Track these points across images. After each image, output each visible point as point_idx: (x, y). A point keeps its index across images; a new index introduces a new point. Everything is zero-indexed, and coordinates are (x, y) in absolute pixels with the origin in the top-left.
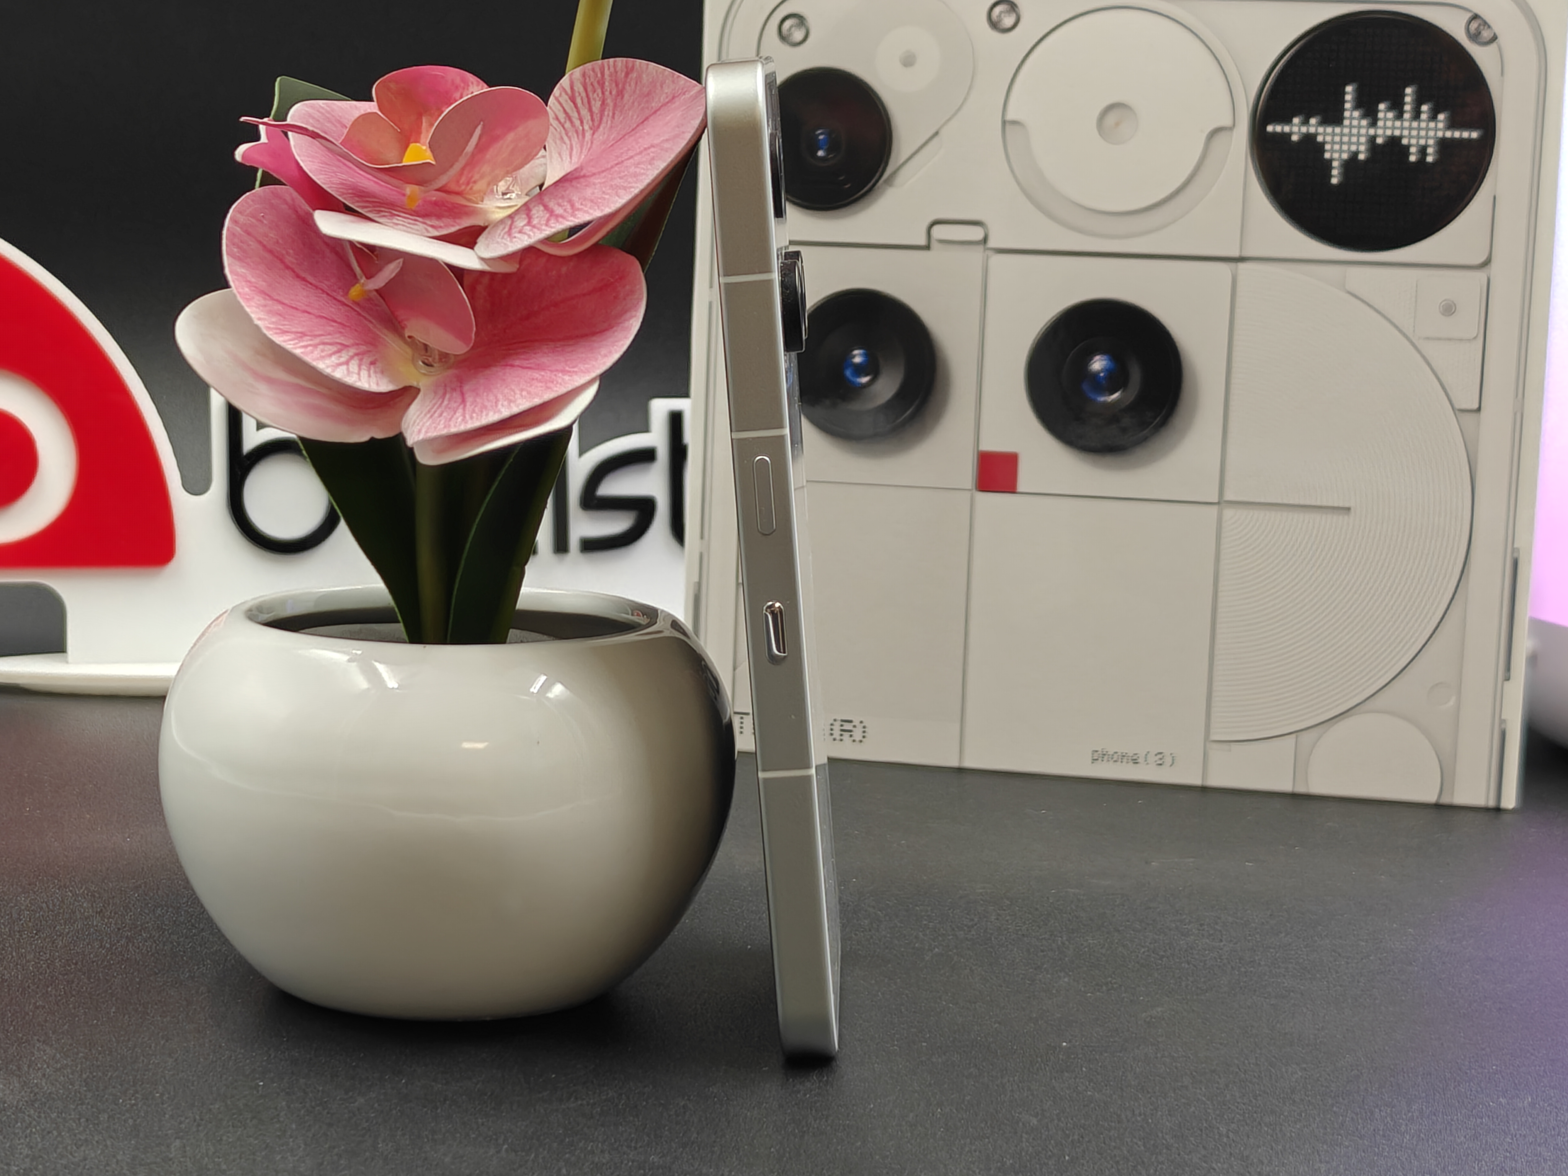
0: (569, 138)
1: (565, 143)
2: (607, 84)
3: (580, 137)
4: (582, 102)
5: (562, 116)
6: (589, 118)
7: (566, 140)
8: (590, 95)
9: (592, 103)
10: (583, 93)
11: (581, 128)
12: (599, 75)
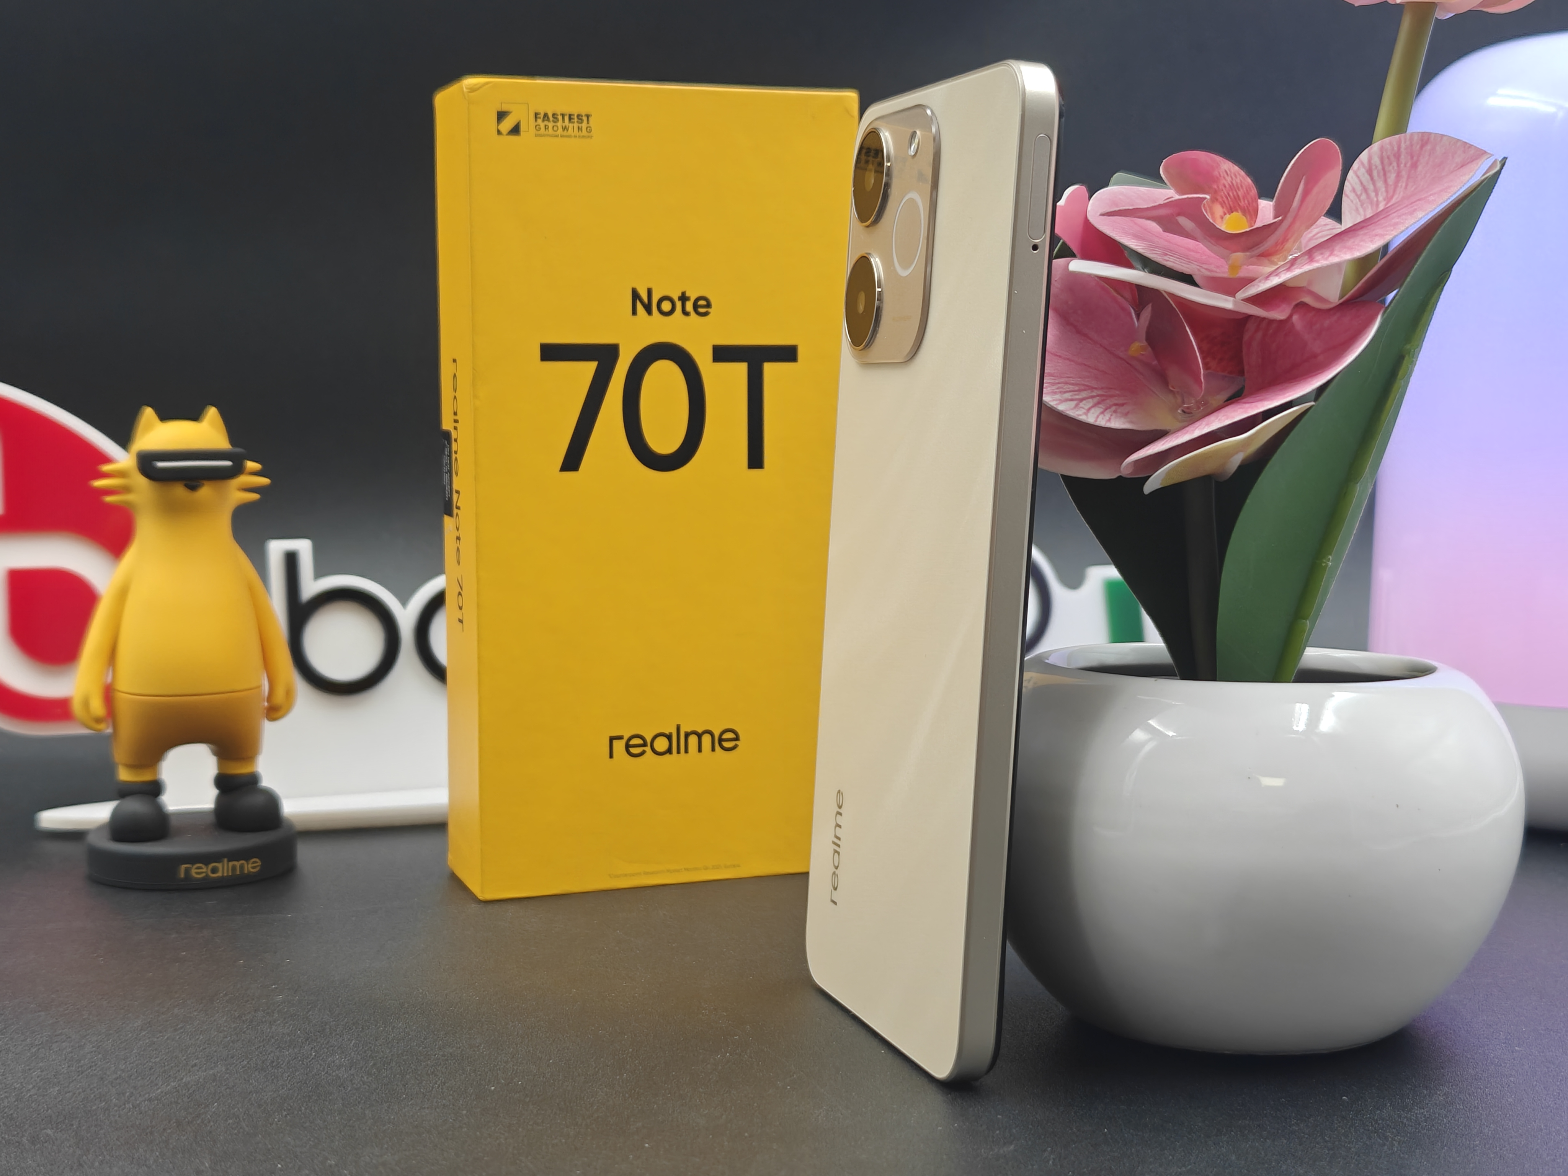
1: (1359, 214)
2: (1402, 157)
4: (1378, 175)
5: (1359, 188)
6: (1384, 189)
7: (1361, 210)
8: (1387, 168)
9: (1388, 175)
10: (1380, 167)
11: (1375, 199)
12: (1396, 149)
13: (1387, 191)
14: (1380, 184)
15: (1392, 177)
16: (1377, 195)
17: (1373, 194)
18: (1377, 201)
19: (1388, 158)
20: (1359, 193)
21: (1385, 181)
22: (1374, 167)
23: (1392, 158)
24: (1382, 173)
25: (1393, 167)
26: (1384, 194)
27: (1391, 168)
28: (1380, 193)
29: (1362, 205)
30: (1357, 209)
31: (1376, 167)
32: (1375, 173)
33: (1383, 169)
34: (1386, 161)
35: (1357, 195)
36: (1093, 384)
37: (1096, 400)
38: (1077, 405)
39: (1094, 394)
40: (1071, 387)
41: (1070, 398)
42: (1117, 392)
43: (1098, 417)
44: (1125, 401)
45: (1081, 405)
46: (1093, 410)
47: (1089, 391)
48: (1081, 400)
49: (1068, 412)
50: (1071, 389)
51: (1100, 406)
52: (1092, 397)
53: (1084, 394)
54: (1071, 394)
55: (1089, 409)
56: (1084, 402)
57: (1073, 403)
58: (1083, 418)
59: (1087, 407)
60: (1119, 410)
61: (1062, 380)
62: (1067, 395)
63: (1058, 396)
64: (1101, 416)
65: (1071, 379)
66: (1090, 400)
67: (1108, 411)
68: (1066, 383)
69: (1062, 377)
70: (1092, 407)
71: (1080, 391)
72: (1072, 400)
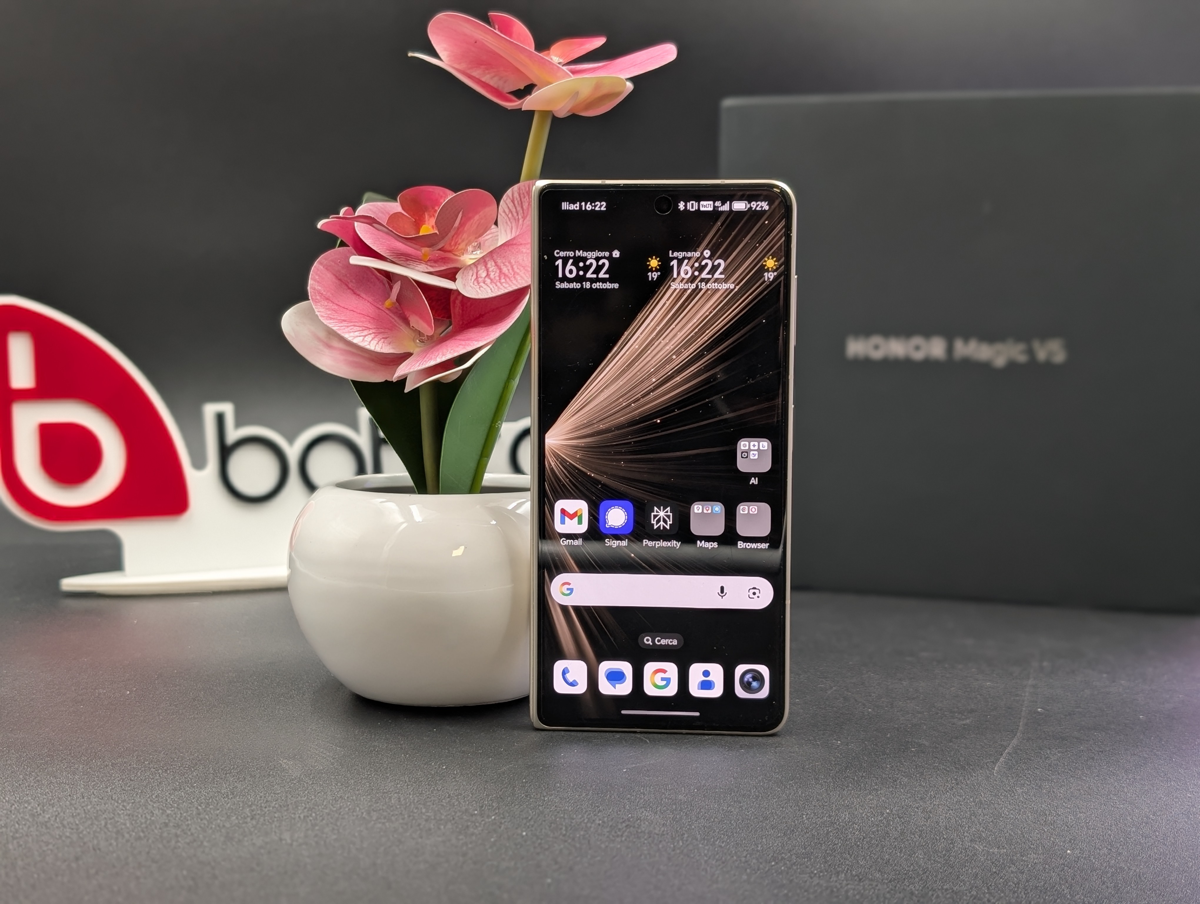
0: (511, 223)
1: (508, 225)
3: (517, 222)
4: (518, 204)
5: (507, 211)
6: (522, 212)
7: (509, 223)
8: (523, 200)
9: (524, 204)
10: (519, 199)
11: (517, 217)
12: (527, 189)
13: (523, 213)
14: (519, 208)
15: (525, 206)
16: (518, 214)
17: (515, 214)
18: (518, 218)
19: (523, 194)
20: (507, 213)
21: (522, 207)
22: (515, 199)
23: (526, 194)
24: (520, 203)
25: (527, 199)
26: (522, 214)
27: (525, 199)
28: (519, 214)
29: (510, 220)
30: (507, 223)
31: (517, 199)
32: (516, 202)
33: (521, 199)
34: (522, 196)
35: (506, 214)
36: (369, 325)
37: (373, 335)
38: (363, 339)
39: (371, 332)
40: (358, 328)
41: (359, 335)
42: (383, 330)
43: (376, 346)
44: (388, 336)
45: (366, 339)
46: (372, 342)
47: (368, 330)
48: (365, 336)
49: (359, 344)
50: (358, 330)
51: (376, 339)
52: (370, 334)
53: (365, 333)
54: (359, 332)
55: (370, 342)
56: (367, 337)
57: (362, 338)
58: (368, 347)
59: (369, 341)
60: (385, 341)
61: (352, 324)
62: (357, 334)
63: (352, 334)
64: (377, 345)
65: (357, 323)
66: (369, 336)
67: (380, 342)
68: (355, 326)
69: (352, 322)
70: (372, 340)
71: (363, 330)
72: (360, 336)
